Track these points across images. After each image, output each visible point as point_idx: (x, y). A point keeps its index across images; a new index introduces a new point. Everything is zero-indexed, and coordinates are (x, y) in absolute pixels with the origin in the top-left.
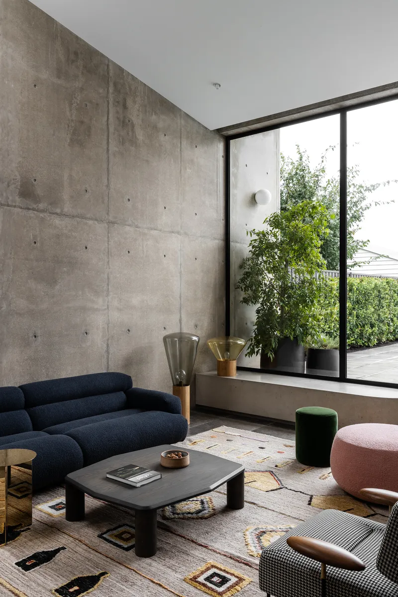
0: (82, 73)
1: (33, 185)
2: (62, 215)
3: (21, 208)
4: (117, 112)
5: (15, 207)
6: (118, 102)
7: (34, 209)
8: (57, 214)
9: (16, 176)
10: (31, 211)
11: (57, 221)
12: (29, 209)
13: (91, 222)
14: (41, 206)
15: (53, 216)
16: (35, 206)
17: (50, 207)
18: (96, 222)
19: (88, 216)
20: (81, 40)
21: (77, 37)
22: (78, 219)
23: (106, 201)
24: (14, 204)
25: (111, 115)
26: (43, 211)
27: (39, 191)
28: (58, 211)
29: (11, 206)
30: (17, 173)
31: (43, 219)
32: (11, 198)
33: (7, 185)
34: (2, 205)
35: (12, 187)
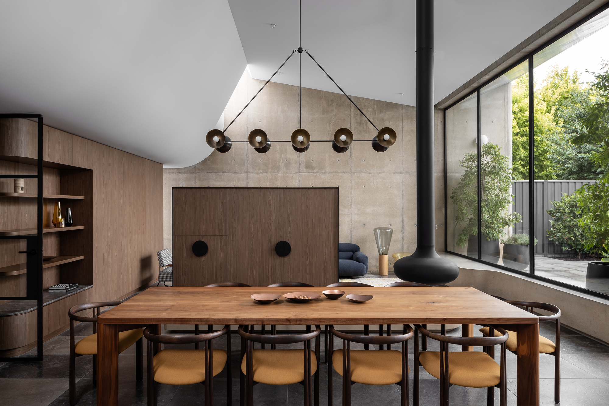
0: (336, 108)
1: (311, 163)
2: (326, 173)
3: (306, 173)
4: (356, 119)
5: (303, 173)
6: (357, 114)
7: (311, 173)
8: (323, 173)
10: (310, 173)
11: (323, 176)
12: (309, 173)
13: (341, 174)
14: (315, 171)
15: (321, 174)
16: (312, 171)
17: (319, 170)
18: (344, 174)
19: (339, 172)
20: (335, 93)
21: (333, 93)
22: (333, 174)
23: (350, 163)
24: (303, 172)
25: (352, 122)
26: (316, 173)
27: (314, 165)
28: (323, 171)
30: (304, 159)
31: (316, 176)
32: (301, 170)
33: (300, 165)
34: (298, 173)
35: (302, 165)
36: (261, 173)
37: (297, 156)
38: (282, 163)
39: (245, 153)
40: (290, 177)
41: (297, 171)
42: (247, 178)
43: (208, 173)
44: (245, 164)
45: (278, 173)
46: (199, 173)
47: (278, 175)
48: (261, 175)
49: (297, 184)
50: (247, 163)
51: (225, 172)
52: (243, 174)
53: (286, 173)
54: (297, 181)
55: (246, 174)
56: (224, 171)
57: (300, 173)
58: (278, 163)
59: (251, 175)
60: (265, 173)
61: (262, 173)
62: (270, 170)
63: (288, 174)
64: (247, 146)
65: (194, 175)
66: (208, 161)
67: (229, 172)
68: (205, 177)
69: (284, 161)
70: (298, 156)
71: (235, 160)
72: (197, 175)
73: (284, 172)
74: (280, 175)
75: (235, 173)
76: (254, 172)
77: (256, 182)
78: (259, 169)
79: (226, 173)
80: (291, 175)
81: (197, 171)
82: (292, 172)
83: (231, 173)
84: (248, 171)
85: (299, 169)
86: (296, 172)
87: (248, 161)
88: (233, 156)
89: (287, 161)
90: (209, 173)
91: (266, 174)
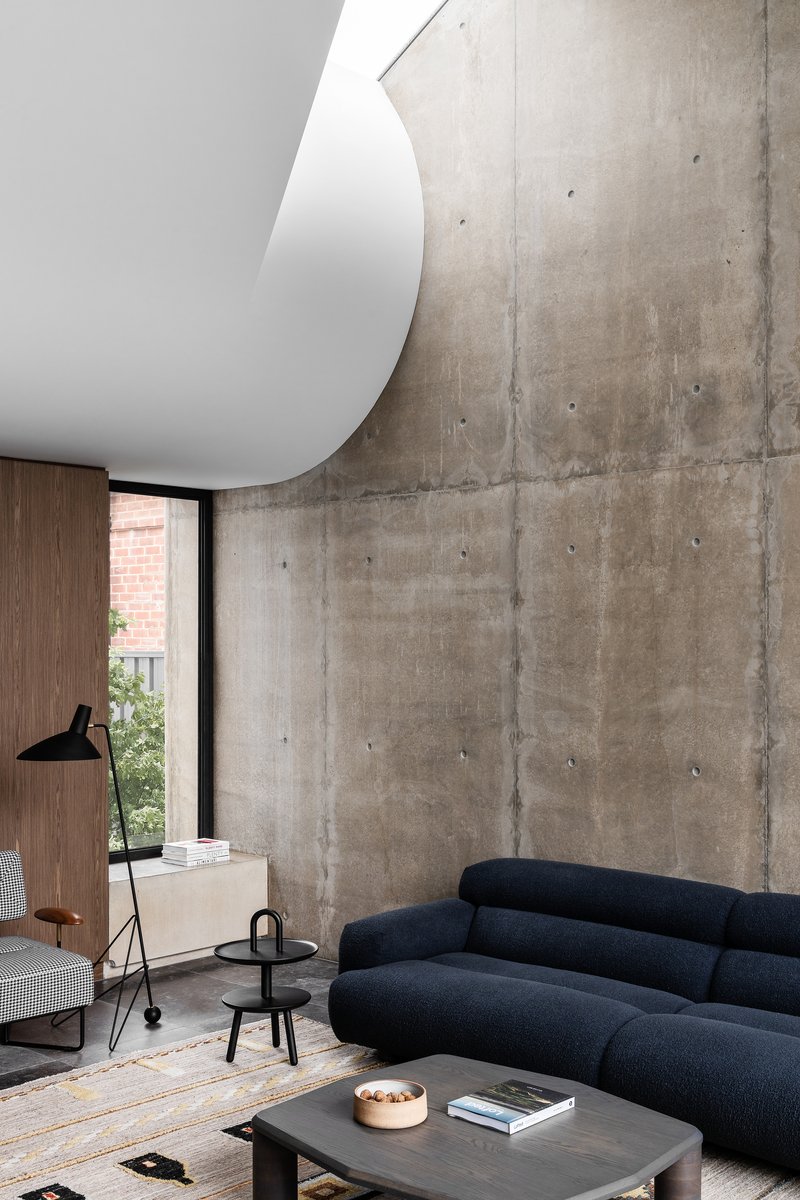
5: (789, 452)
9: (790, 375)
24: (787, 446)
29: (781, 453)
32: (778, 433)
33: (770, 405)
34: (760, 454)
35: (782, 406)
36: (574, 475)
37: (752, 355)
38: (672, 409)
39: (507, 380)
40: (717, 483)
41: (754, 445)
42: (515, 507)
43: (366, 494)
44: (505, 434)
45: (655, 467)
46: (338, 499)
47: (655, 476)
48: (574, 486)
49: (753, 522)
50: (513, 431)
51: (425, 487)
52: (499, 489)
53: (697, 462)
54: (754, 506)
55: (511, 486)
56: (423, 479)
57: (772, 454)
58: (652, 409)
59: (531, 492)
60: (591, 474)
61: (581, 476)
62: (614, 457)
63: (705, 469)
64: (515, 340)
65: (319, 511)
66: (367, 442)
67: (441, 486)
68: (357, 518)
69: (686, 393)
70: (759, 353)
71: (464, 421)
72: (330, 508)
73: (687, 459)
74: (665, 477)
75: (468, 486)
76: (544, 473)
77: (551, 529)
78: (567, 457)
79: (431, 492)
80: (722, 473)
81: (329, 493)
82: (724, 452)
83: (451, 487)
84: (519, 469)
85: (764, 433)
86: (750, 455)
87: (519, 419)
88: (457, 402)
89: (704, 394)
90: (373, 497)
91: (595, 480)
